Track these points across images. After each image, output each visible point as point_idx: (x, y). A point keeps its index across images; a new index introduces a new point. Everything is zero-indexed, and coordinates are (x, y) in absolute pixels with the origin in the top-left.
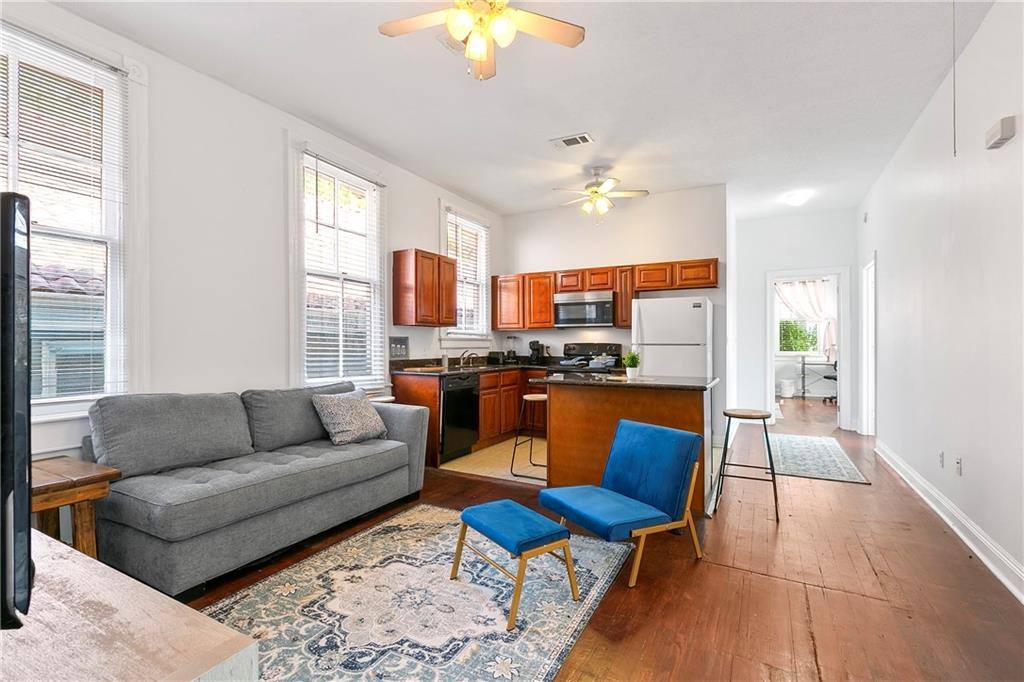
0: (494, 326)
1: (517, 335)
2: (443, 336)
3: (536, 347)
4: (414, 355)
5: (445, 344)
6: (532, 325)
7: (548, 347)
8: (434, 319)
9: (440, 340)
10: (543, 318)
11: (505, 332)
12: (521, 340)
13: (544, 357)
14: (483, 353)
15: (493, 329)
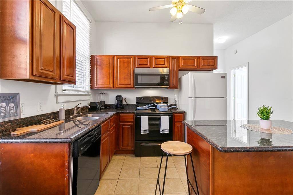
0: (92, 87)
1: (105, 92)
2: (59, 92)
3: (119, 99)
4: (26, 113)
5: (60, 99)
6: (119, 86)
7: (125, 99)
8: (56, 74)
9: (56, 96)
10: (126, 82)
11: (98, 89)
12: (108, 94)
13: (124, 105)
14: (86, 104)
15: (91, 88)
